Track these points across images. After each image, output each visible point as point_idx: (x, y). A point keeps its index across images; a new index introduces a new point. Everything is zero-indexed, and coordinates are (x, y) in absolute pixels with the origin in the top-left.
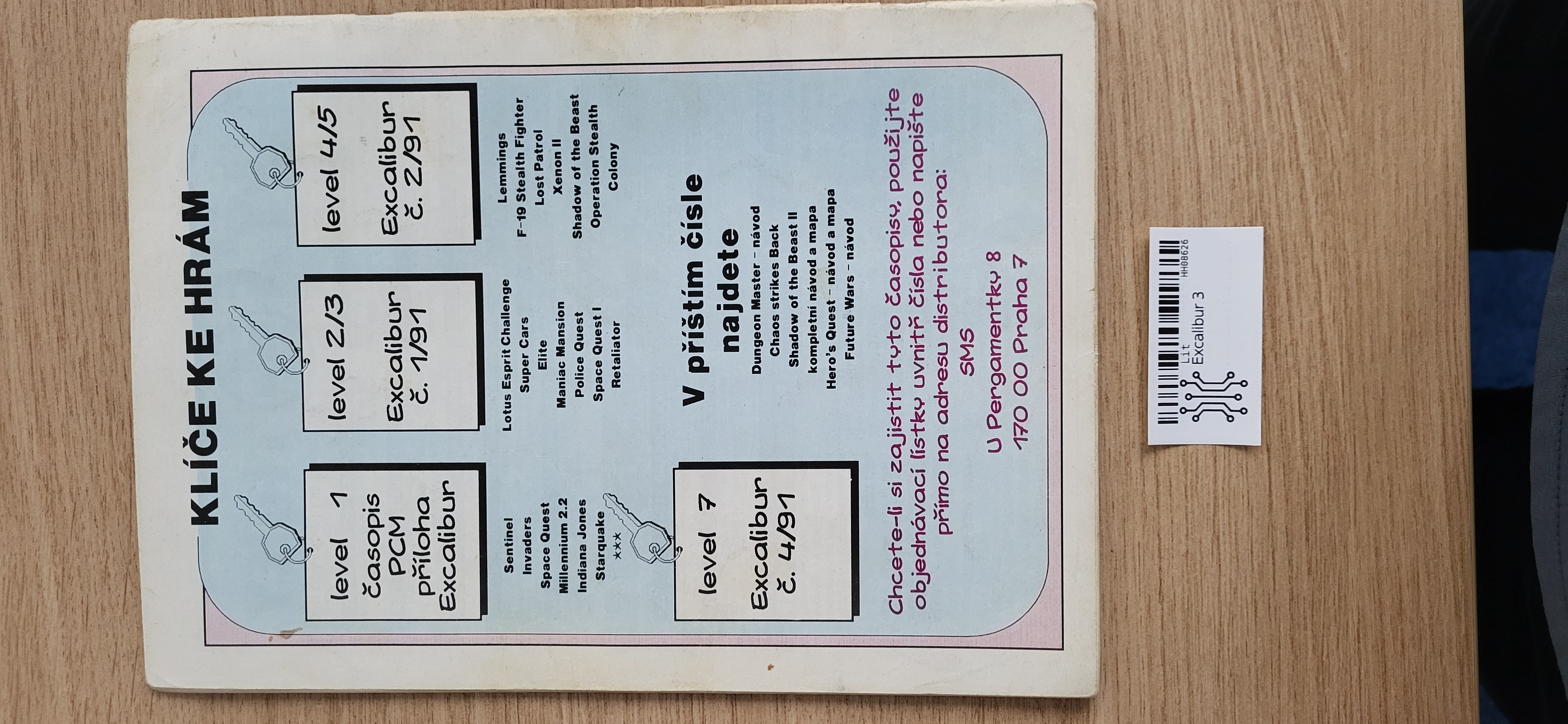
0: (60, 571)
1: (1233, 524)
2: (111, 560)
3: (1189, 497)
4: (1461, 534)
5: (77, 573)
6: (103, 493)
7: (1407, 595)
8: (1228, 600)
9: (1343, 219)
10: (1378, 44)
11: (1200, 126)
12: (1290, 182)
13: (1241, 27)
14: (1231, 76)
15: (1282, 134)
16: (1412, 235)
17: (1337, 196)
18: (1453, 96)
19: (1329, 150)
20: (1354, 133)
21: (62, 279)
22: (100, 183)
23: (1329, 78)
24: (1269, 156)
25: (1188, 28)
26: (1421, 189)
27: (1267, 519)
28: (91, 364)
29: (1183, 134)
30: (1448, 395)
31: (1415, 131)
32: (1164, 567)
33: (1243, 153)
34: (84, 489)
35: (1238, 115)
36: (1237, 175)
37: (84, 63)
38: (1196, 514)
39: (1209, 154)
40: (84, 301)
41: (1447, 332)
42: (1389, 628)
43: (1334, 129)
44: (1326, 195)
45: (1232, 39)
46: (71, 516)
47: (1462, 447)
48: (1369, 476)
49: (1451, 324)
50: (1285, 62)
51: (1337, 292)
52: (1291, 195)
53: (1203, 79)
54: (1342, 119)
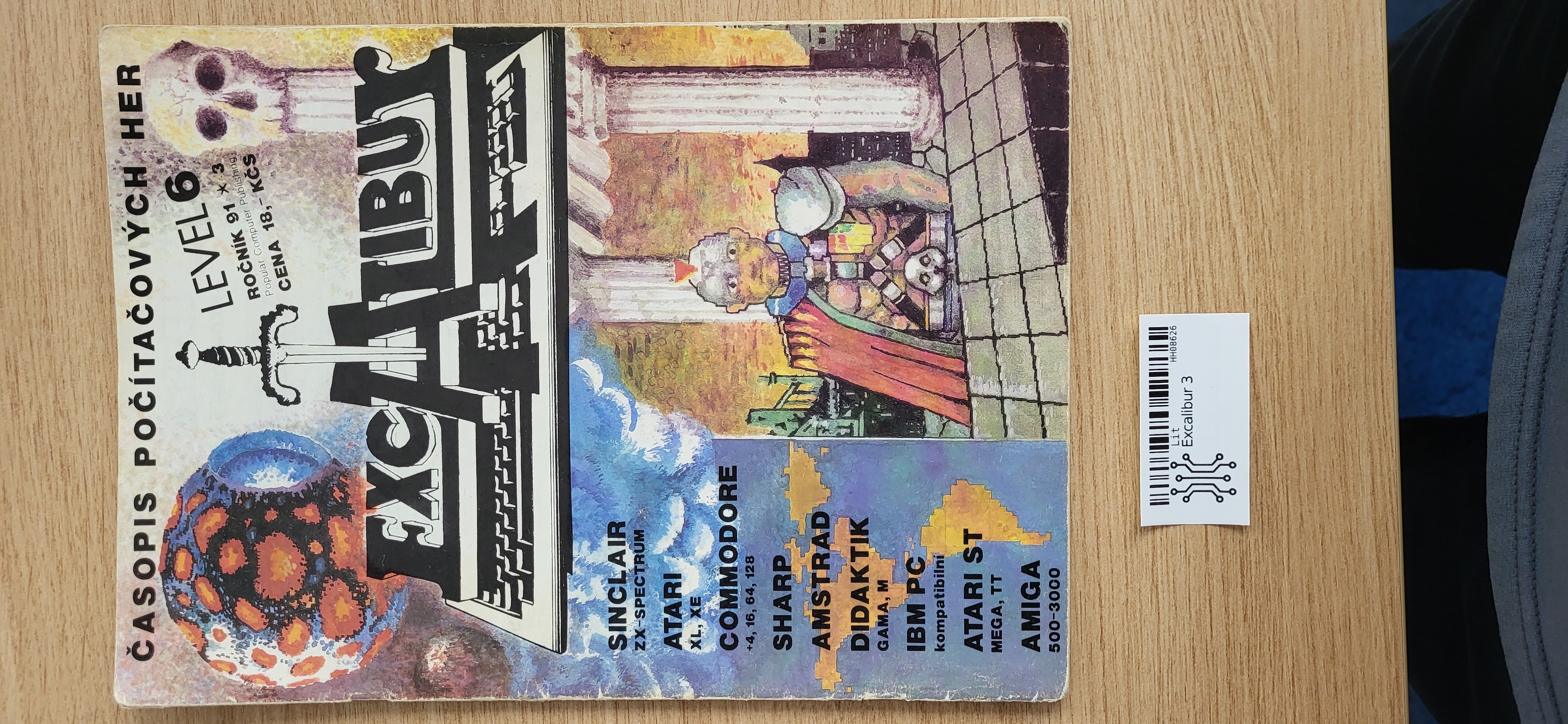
0: (17, 635)
1: (1171, 574)
2: (68, 624)
3: (1128, 547)
4: (1391, 580)
5: (34, 636)
6: (59, 557)
7: (1339, 639)
8: (1167, 647)
9: (1274, 276)
10: (1306, 106)
11: (1135, 187)
12: (1223, 240)
13: (1174, 90)
14: (1164, 138)
15: (1214, 194)
16: (1340, 291)
17: (1268, 254)
18: (1379, 156)
19: (1259, 209)
20: (1284, 193)
21: (15, 346)
22: (51, 250)
23: (1259, 139)
24: (1202, 216)
25: (1122, 91)
26: (1349, 246)
27: (1204, 568)
28: (45, 430)
29: (1119, 195)
30: (1376, 446)
31: (1342, 190)
32: (1105, 615)
33: (1176, 213)
34: (40, 553)
35: (1172, 176)
36: (1171, 234)
37: (34, 131)
38: (1135, 563)
39: (1144, 214)
40: (37, 368)
41: (1375, 384)
42: (1322, 673)
43: (1265, 190)
44: (1258, 253)
45: (1165, 102)
46: (27, 581)
47: (1391, 496)
48: (1302, 525)
49: (1379, 378)
50: (1216, 125)
51: (1269, 347)
52: (1223, 252)
53: (1138, 140)
54: (1272, 179)
